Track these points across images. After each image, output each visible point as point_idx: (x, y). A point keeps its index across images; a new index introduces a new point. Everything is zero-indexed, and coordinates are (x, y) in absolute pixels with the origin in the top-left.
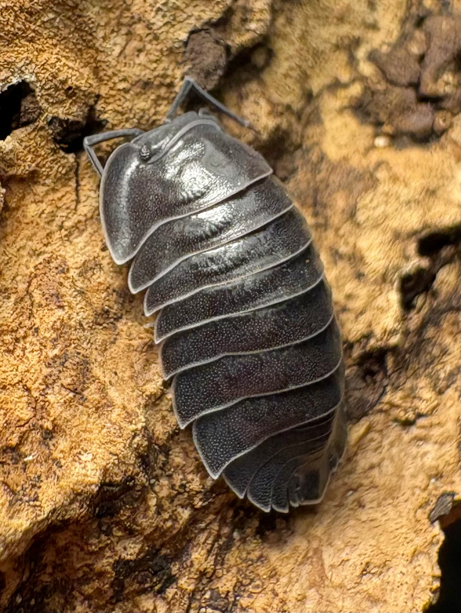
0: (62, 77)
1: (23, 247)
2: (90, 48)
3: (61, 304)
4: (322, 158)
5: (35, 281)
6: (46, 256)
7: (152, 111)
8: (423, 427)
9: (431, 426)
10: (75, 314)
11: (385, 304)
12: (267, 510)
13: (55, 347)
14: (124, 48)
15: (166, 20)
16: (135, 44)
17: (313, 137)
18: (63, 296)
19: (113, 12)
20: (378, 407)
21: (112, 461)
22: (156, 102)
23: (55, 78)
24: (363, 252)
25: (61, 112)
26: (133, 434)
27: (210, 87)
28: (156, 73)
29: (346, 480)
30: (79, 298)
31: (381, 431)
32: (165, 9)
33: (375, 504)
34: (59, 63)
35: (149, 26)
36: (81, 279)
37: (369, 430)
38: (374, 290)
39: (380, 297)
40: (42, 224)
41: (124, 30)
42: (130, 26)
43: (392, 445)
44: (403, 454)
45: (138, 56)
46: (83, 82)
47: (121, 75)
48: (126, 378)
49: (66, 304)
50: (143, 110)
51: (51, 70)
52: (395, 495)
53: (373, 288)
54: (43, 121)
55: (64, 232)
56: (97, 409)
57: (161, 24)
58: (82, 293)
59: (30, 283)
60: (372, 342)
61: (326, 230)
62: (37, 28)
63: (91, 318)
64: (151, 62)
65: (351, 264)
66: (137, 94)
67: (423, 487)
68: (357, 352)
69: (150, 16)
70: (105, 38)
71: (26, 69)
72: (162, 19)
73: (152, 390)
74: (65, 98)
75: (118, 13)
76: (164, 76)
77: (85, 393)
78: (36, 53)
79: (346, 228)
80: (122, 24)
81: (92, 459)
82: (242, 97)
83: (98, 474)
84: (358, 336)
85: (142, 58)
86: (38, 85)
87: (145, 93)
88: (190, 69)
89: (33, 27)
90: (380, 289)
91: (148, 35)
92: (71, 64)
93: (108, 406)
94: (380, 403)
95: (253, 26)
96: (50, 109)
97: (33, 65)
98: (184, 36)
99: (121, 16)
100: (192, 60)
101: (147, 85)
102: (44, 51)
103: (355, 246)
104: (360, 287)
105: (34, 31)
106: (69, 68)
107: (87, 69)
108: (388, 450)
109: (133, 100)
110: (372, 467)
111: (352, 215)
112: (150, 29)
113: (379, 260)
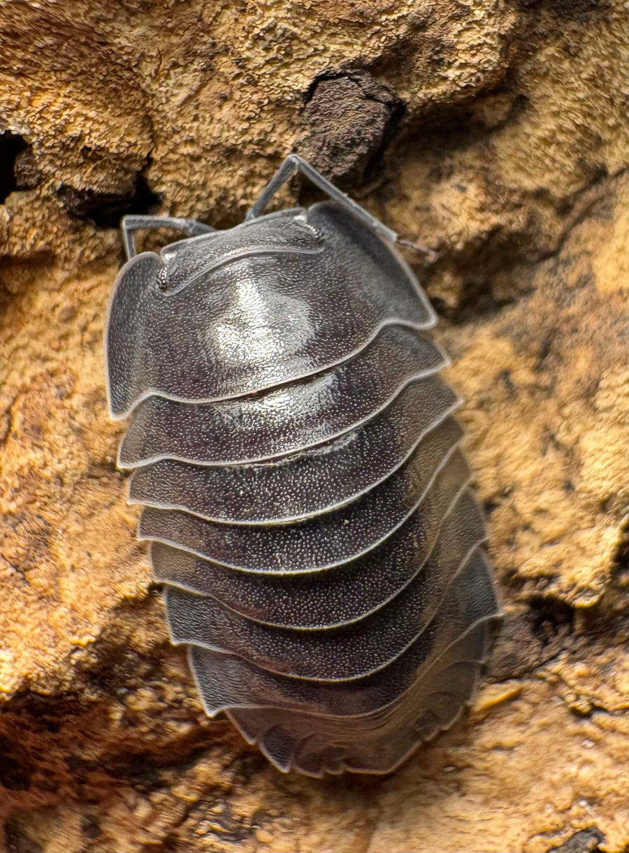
0: (74, 131)
1: (25, 347)
2: (132, 88)
3: (39, 443)
4: (586, 281)
5: (22, 398)
6: (51, 365)
7: (240, 192)
8: (600, 727)
9: (613, 730)
10: (55, 461)
11: (590, 546)
12: (285, 770)
13: (13, 499)
14: (198, 92)
15: (272, 55)
16: (217, 87)
17: (586, 241)
18: (48, 431)
19: (177, 35)
20: (541, 673)
21: (36, 671)
22: (249, 179)
23: (61, 132)
24: (583, 457)
25: (77, 181)
26: (73, 647)
27: (338, 171)
28: (247, 138)
29: (450, 751)
30: (72, 438)
31: (535, 704)
32: (269, 37)
33: (479, 799)
34: (67, 112)
35: (241, 62)
36: (85, 410)
37: (516, 697)
38: (582, 518)
39: (587, 531)
40: (55, 321)
41: (199, 64)
42: (212, 58)
43: (545, 728)
44: (555, 747)
45: (220, 107)
46: (116, 139)
47: (185, 135)
48: (101, 565)
49: (46, 444)
50: (226, 190)
51: (53, 120)
52: (515, 799)
53: (581, 514)
54: (48, 189)
55: (87, 337)
56: (40, 598)
57: (261, 61)
58: (80, 432)
59: (15, 400)
60: (553, 589)
61: (549, 397)
62: (29, 56)
63: (84, 468)
64: (239, 119)
65: (565, 464)
66: (214, 165)
67: (560, 808)
68: (527, 591)
69: (244, 49)
70: (156, 77)
71: (9, 116)
72: (263, 53)
73: (128, 594)
74: (81, 160)
75: (187, 35)
76: (263, 143)
77: (31, 574)
78: (27, 94)
79: (575, 407)
80: (195, 54)
81: (11, 662)
82: (439, 175)
83: (13, 681)
84: (535, 573)
85: (227, 112)
86: (34, 139)
87: (230, 165)
88: (307, 138)
89: (20, 54)
90: (593, 520)
91: (237, 76)
92: (92, 114)
93: (54, 600)
94: (545, 670)
95: (452, 74)
96: (58, 173)
97: (22, 113)
98: (304, 83)
99: (193, 40)
100: (313, 124)
101: (232, 153)
102: (45, 90)
103: (577, 441)
104: (564, 504)
105: (24, 61)
106: (87, 118)
107: (131, 119)
108: (534, 733)
109: (208, 172)
110: (498, 747)
111: (589, 392)
112: (243, 67)
113: (604, 479)
